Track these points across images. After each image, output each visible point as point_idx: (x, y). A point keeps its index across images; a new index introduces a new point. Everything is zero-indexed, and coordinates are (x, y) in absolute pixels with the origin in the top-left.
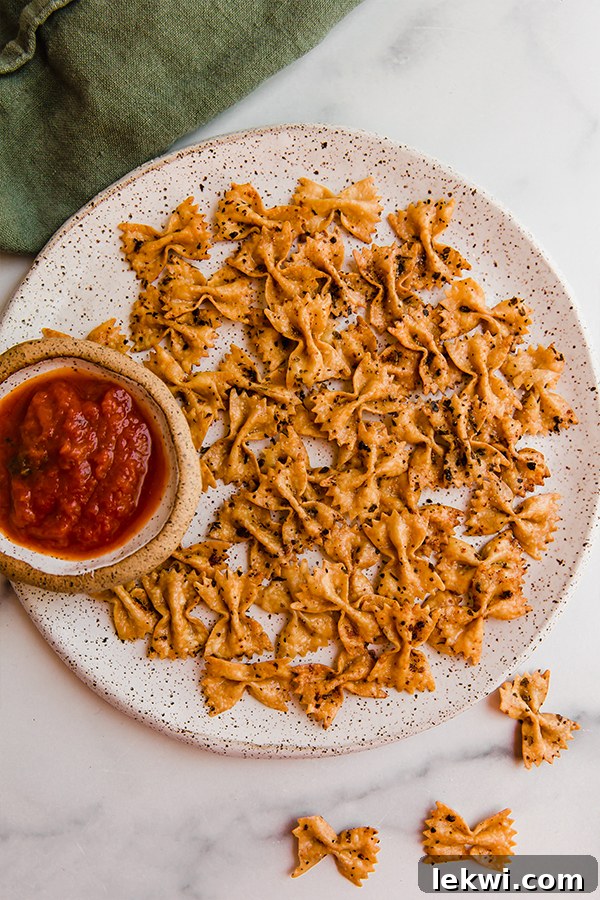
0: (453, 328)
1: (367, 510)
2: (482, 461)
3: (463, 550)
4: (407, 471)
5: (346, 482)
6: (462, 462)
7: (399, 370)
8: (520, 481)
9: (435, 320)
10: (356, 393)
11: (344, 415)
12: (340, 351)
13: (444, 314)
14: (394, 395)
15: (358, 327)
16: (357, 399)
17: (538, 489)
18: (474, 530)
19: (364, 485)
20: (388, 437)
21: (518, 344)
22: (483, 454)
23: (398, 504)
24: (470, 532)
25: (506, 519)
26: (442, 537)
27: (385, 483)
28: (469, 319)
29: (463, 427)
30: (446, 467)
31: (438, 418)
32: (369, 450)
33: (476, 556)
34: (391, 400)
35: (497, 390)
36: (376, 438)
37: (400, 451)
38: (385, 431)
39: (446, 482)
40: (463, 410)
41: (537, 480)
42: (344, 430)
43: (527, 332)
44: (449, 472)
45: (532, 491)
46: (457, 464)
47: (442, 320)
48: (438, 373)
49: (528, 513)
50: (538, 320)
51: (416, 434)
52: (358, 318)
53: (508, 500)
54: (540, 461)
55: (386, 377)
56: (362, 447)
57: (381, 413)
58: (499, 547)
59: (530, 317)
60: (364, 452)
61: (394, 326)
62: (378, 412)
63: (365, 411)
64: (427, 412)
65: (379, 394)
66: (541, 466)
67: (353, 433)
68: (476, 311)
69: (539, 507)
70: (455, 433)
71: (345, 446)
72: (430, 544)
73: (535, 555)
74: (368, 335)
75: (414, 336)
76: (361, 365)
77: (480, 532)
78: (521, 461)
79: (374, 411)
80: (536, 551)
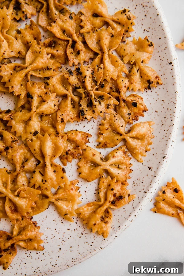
0: (88, 27)
1: (32, 135)
2: (102, 103)
3: (94, 155)
4: (57, 111)
5: (18, 117)
6: (90, 104)
7: (55, 52)
8: (129, 114)
9: (77, 22)
10: (26, 65)
11: (19, 78)
12: (20, 41)
13: (82, 18)
14: (50, 66)
15: (31, 27)
16: (26, 68)
17: (141, 119)
18: (101, 145)
19: (30, 119)
20: (45, 90)
21: (127, 37)
22: (102, 99)
23: (51, 130)
24: (100, 146)
25: (120, 138)
26: (79, 150)
27: (44, 118)
28: (98, 21)
29: (89, 83)
30: (81, 108)
31: (73, 80)
32: (32, 98)
33: (101, 159)
34: (48, 69)
35: (114, 62)
36: (37, 90)
37: (52, 99)
38: (43, 87)
39: (81, 117)
40: (88, 73)
41: (140, 113)
42: (19, 87)
43: (133, 30)
44: (83, 111)
45: (137, 120)
46: (88, 106)
47: (82, 21)
48: (78, 53)
49: (134, 133)
50: (140, 23)
51: (61, 90)
52: (31, 22)
53: (122, 125)
54: (140, 101)
55: (45, 55)
56: (29, 96)
57: (42, 77)
58: (116, 155)
59: (134, 21)
60: (30, 99)
61: (51, 26)
62: (40, 76)
63: (32, 76)
64: (66, 76)
65: (41, 65)
66: (141, 104)
67: (24, 88)
68: (102, 17)
69: (141, 130)
70: (85, 88)
71: (19, 96)
72: (71, 154)
73: (139, 160)
74: (36, 31)
75: (64, 31)
76: (30, 48)
77: (105, 146)
78: (128, 102)
79: (38, 75)
80: (140, 157)
